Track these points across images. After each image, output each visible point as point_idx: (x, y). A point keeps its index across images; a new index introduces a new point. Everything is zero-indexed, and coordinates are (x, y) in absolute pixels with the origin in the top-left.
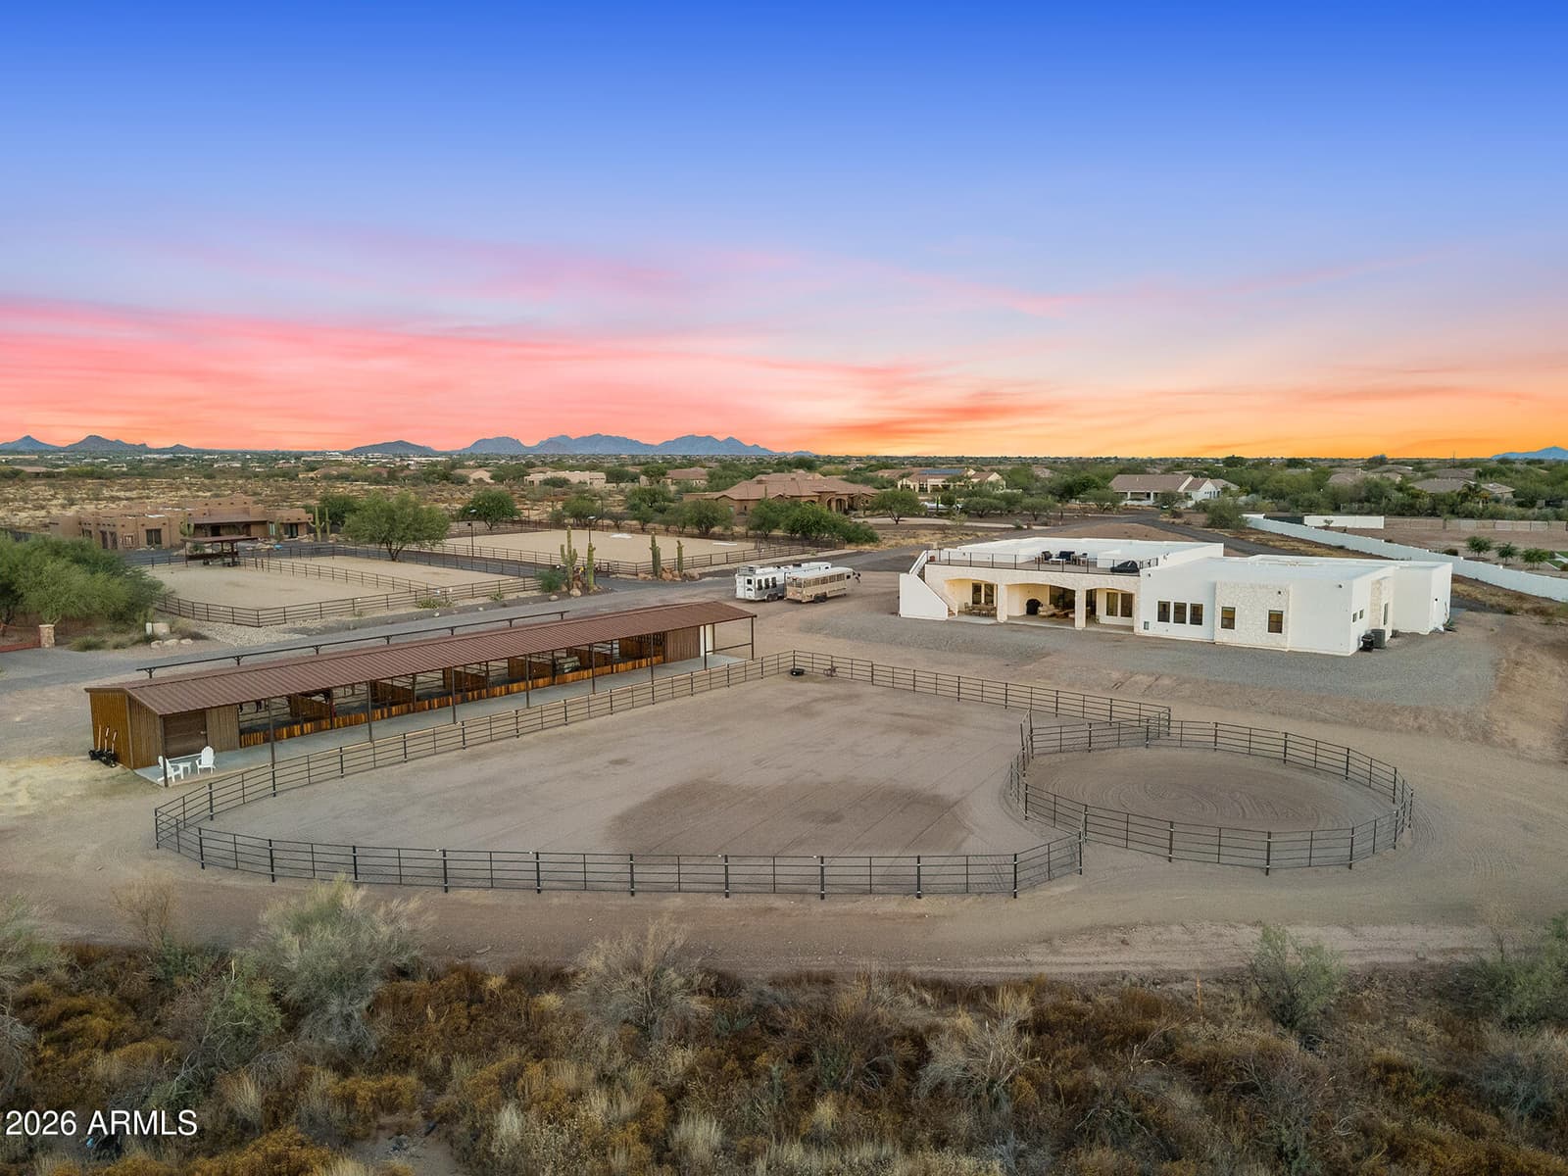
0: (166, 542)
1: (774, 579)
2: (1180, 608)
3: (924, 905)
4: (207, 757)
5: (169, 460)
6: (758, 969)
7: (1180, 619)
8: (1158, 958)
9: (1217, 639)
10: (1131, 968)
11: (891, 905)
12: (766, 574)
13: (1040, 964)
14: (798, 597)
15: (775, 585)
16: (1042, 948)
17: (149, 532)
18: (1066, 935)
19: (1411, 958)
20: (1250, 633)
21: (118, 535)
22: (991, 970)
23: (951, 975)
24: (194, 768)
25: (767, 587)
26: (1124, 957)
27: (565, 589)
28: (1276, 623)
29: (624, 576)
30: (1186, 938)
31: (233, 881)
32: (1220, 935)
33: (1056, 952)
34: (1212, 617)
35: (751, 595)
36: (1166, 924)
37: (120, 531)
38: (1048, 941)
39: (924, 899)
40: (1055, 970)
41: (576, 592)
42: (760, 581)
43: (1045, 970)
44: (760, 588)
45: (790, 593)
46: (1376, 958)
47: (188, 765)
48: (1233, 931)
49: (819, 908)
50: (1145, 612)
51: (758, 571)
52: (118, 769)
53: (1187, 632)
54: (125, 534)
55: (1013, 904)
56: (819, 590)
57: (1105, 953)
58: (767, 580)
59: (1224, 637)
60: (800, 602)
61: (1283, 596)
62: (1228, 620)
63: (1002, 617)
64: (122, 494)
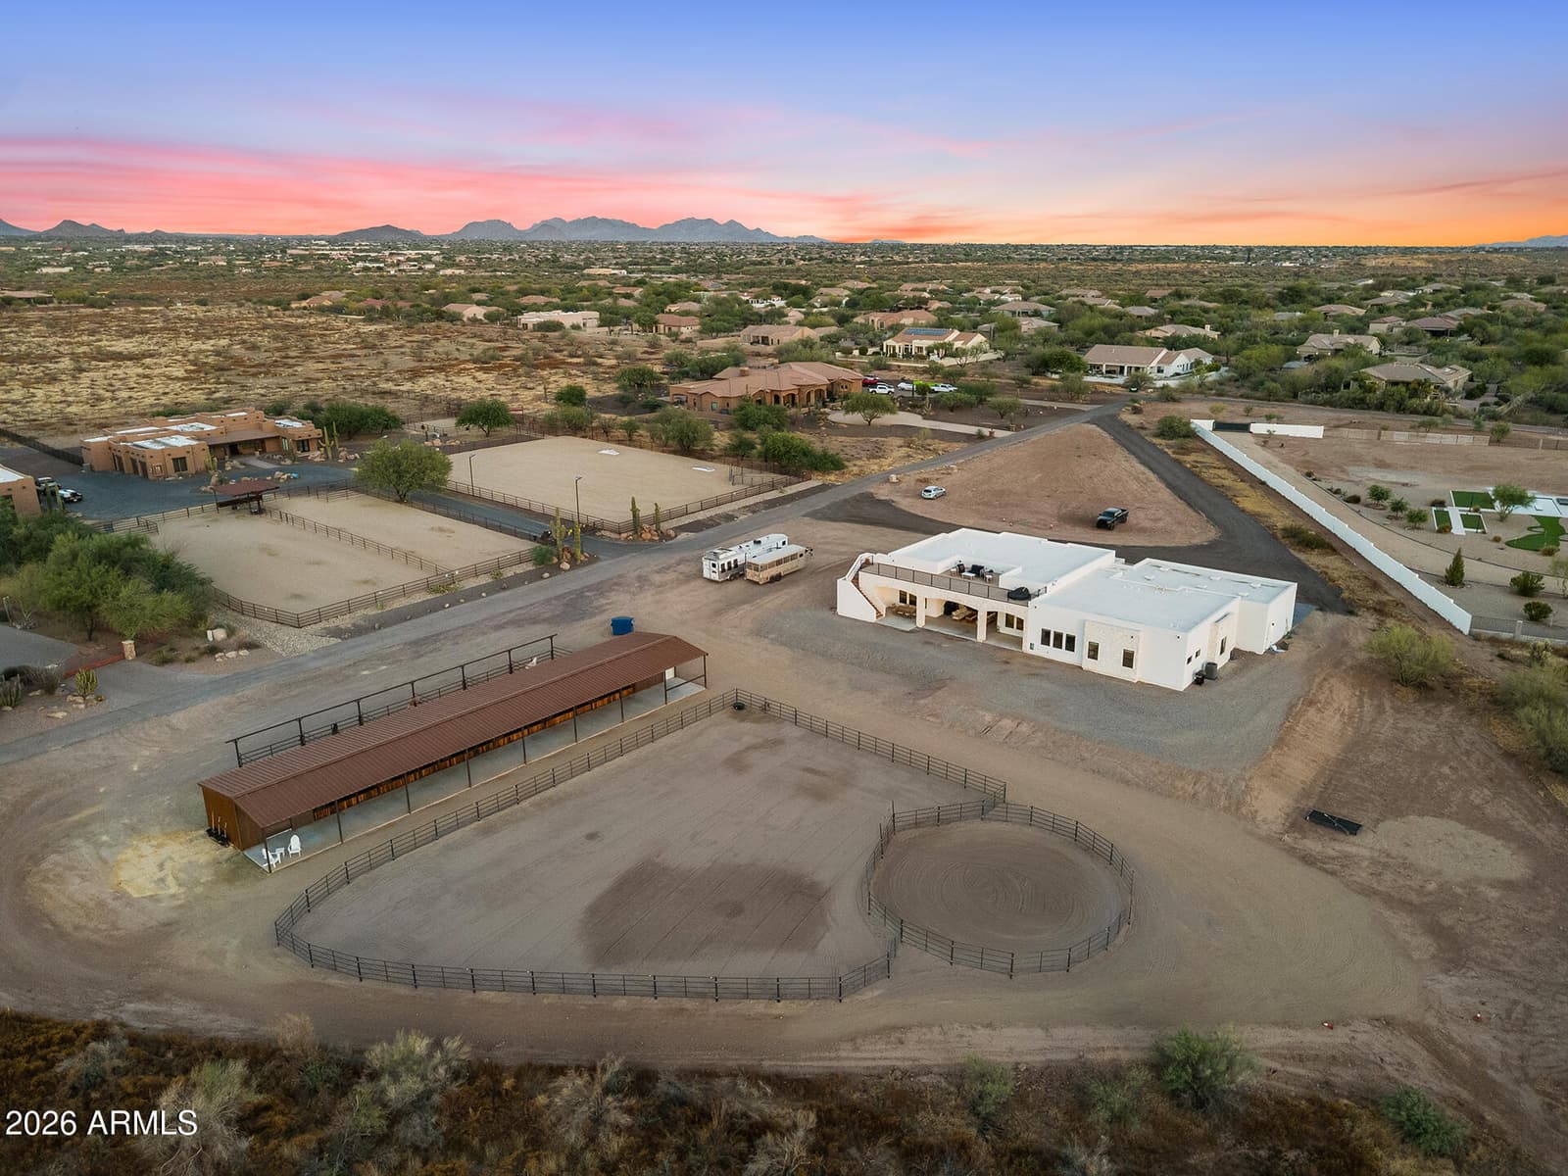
0: (191, 469)
1: (736, 561)
2: (1058, 636)
3: (780, 1008)
4: (295, 843)
5: (151, 254)
6: (669, 1059)
7: (1058, 644)
8: (917, 1054)
9: (1084, 667)
10: (899, 1063)
11: (759, 1007)
12: (727, 558)
13: (846, 1058)
14: (756, 579)
15: (736, 566)
16: (848, 1046)
17: (175, 460)
18: (866, 1034)
19: (1074, 1056)
20: (1108, 665)
21: (148, 465)
22: (815, 1064)
23: (788, 1068)
24: (287, 852)
25: (730, 568)
26: (899, 1054)
27: (556, 560)
28: (1128, 660)
29: (608, 534)
30: (941, 1038)
31: (334, 980)
32: (962, 1036)
33: (856, 1049)
34: (1080, 647)
35: (716, 577)
36: (930, 1026)
37: (148, 461)
38: (853, 1040)
39: (782, 1002)
40: (853, 1063)
41: (566, 566)
42: (723, 565)
43: (846, 1064)
44: (723, 570)
45: (750, 574)
46: (1053, 1057)
47: (282, 850)
48: (971, 1032)
49: (714, 1008)
50: (1031, 636)
51: (721, 557)
52: (230, 849)
53: (1061, 655)
54: (154, 465)
55: (838, 1008)
56: (774, 571)
57: (886, 1050)
58: (729, 563)
59: (1089, 665)
60: (757, 583)
61: (1135, 640)
62: (1093, 652)
63: (920, 622)
64: (122, 346)
